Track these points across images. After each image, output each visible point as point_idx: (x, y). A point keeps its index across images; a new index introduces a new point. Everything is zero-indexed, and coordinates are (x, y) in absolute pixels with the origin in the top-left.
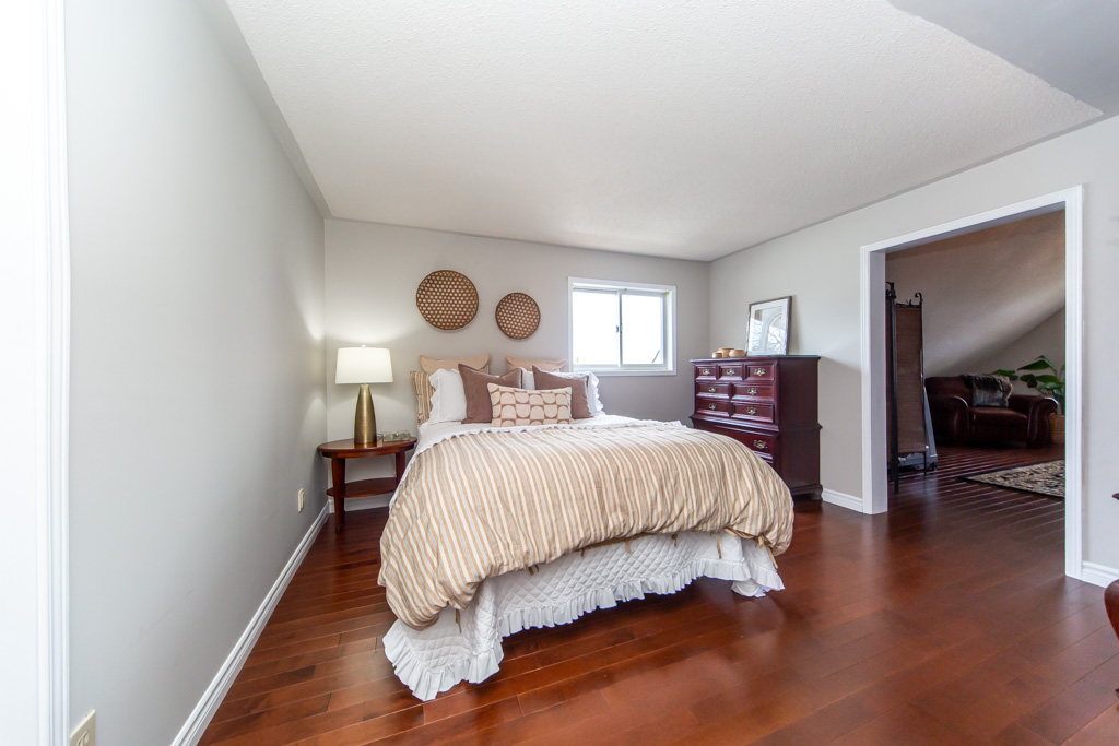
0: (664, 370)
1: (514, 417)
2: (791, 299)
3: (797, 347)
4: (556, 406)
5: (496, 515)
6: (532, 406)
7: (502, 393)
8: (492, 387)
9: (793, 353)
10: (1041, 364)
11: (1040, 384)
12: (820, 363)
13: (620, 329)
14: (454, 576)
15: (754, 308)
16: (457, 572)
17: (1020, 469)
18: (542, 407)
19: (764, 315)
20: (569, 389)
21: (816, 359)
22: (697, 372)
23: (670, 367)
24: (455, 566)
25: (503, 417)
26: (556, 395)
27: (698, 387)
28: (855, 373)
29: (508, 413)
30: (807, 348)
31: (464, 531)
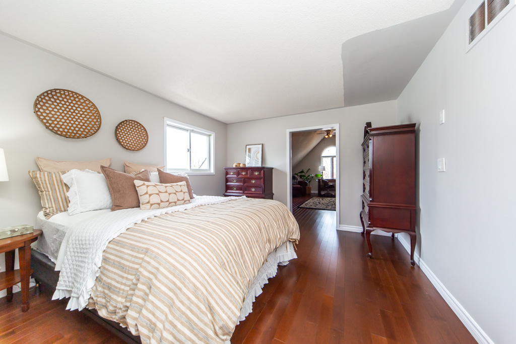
0: (209, 172)
1: (159, 202)
2: (263, 145)
3: (265, 164)
4: (182, 193)
5: (230, 264)
6: (170, 194)
7: (148, 186)
8: (137, 183)
9: (263, 166)
10: (302, 172)
11: (303, 177)
12: (273, 170)
13: (189, 150)
14: (229, 317)
15: (248, 147)
16: (229, 313)
17: (306, 202)
18: (175, 193)
19: (252, 151)
20: (184, 183)
21: (272, 169)
22: (227, 174)
23: (212, 171)
24: (227, 310)
25: (151, 203)
26: (181, 186)
27: (227, 180)
28: (284, 174)
29: (155, 199)
30: (269, 164)
31: (223, 283)
